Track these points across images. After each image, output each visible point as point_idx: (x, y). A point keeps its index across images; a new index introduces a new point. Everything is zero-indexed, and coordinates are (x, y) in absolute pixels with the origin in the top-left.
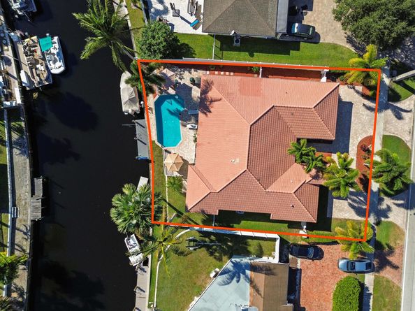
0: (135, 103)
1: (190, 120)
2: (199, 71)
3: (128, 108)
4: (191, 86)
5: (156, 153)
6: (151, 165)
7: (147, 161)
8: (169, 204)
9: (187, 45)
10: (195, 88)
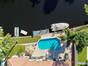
0: (55, 29)
1: (50, 53)
2: (71, 56)
3: (53, 26)
4: (65, 53)
5: (36, 39)
6: (31, 36)
7: (32, 35)
8: (14, 46)
9: (82, 51)
10: (64, 55)
